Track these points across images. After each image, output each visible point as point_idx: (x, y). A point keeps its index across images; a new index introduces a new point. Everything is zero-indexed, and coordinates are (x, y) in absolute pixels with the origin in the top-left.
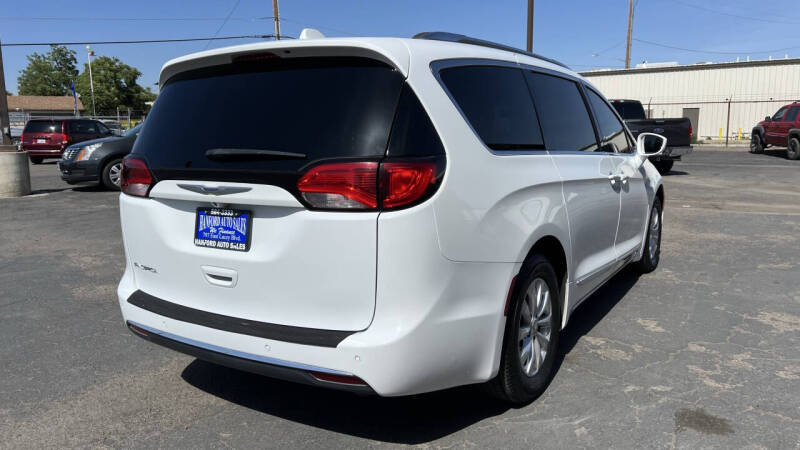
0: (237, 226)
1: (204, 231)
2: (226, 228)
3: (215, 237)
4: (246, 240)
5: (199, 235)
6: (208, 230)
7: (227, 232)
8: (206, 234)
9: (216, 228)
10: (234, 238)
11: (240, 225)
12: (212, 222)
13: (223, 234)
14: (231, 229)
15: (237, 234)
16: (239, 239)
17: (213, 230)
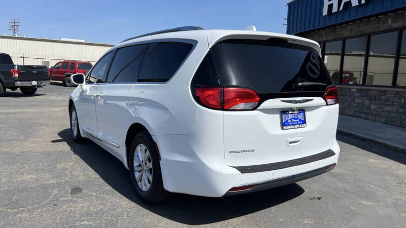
0: (299, 117)
1: (285, 122)
2: (295, 119)
3: (291, 124)
4: (304, 122)
5: (283, 125)
6: (287, 121)
7: (296, 121)
8: (286, 123)
9: (291, 119)
10: (299, 122)
11: (301, 117)
12: (288, 117)
13: (294, 122)
14: (298, 119)
15: (300, 120)
16: (301, 122)
17: (289, 121)
